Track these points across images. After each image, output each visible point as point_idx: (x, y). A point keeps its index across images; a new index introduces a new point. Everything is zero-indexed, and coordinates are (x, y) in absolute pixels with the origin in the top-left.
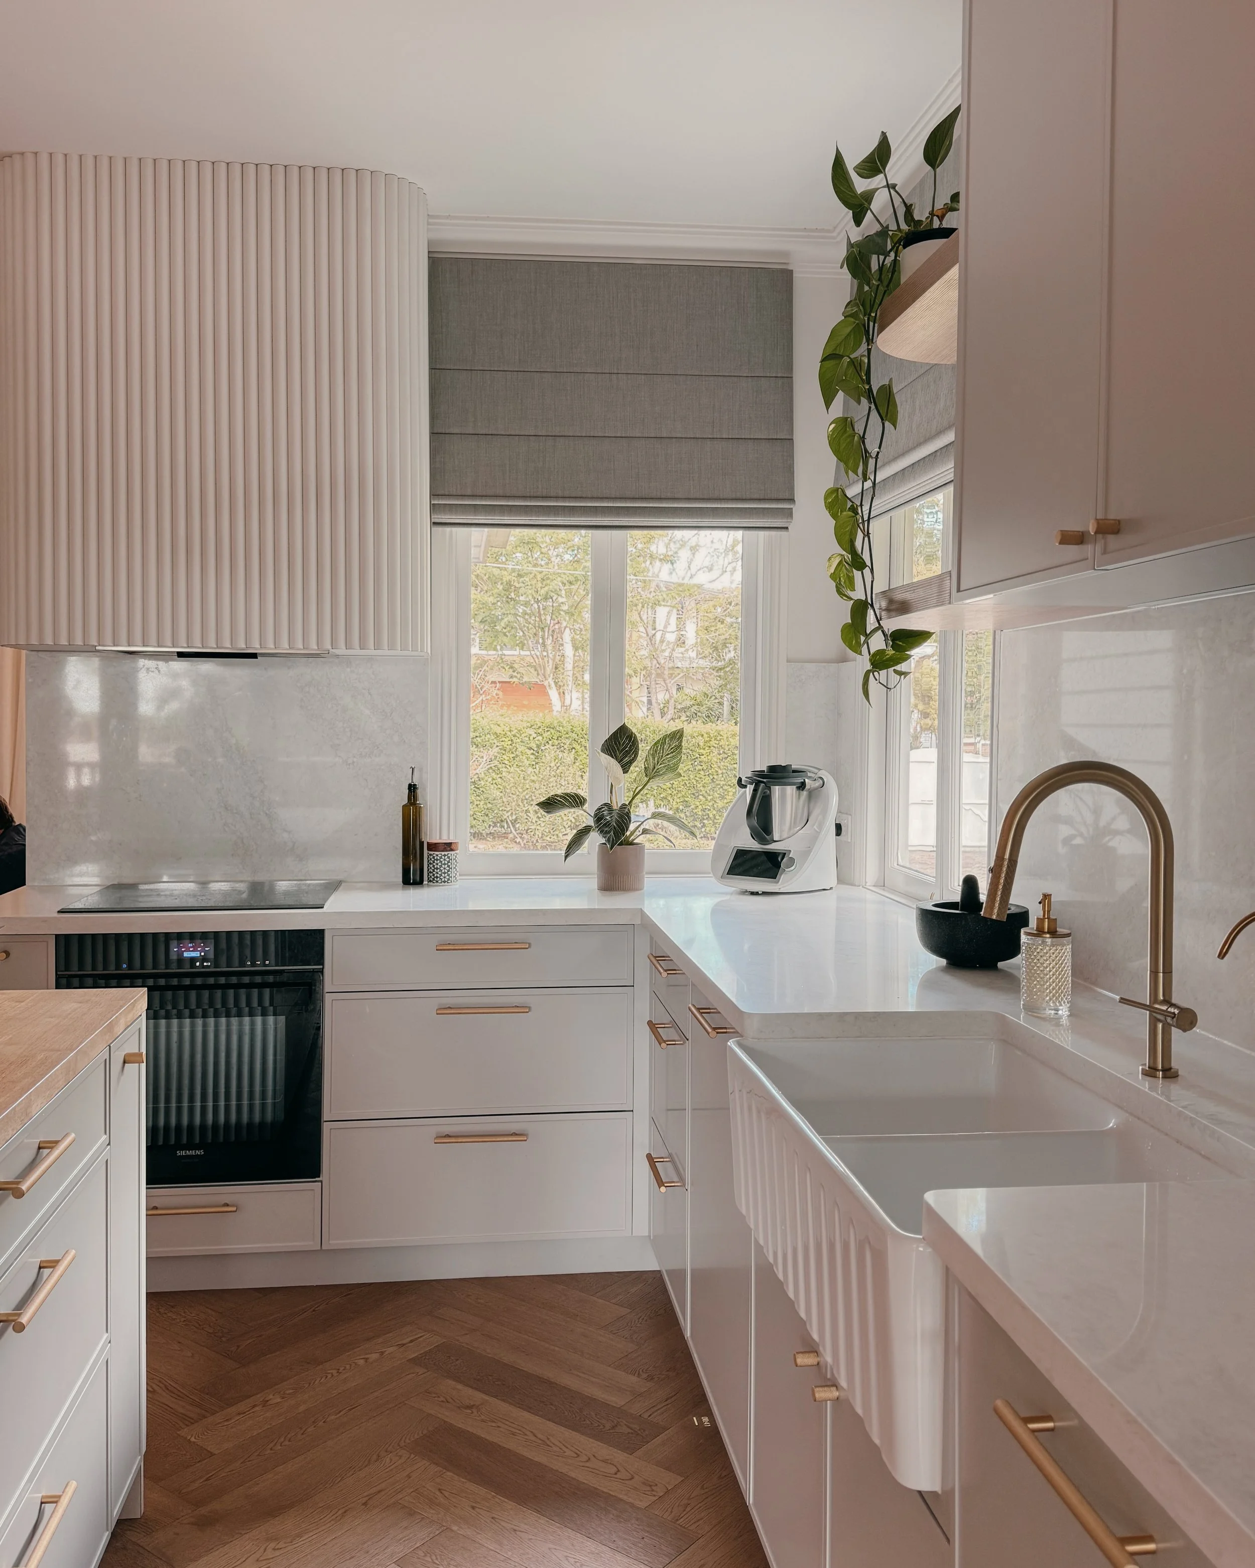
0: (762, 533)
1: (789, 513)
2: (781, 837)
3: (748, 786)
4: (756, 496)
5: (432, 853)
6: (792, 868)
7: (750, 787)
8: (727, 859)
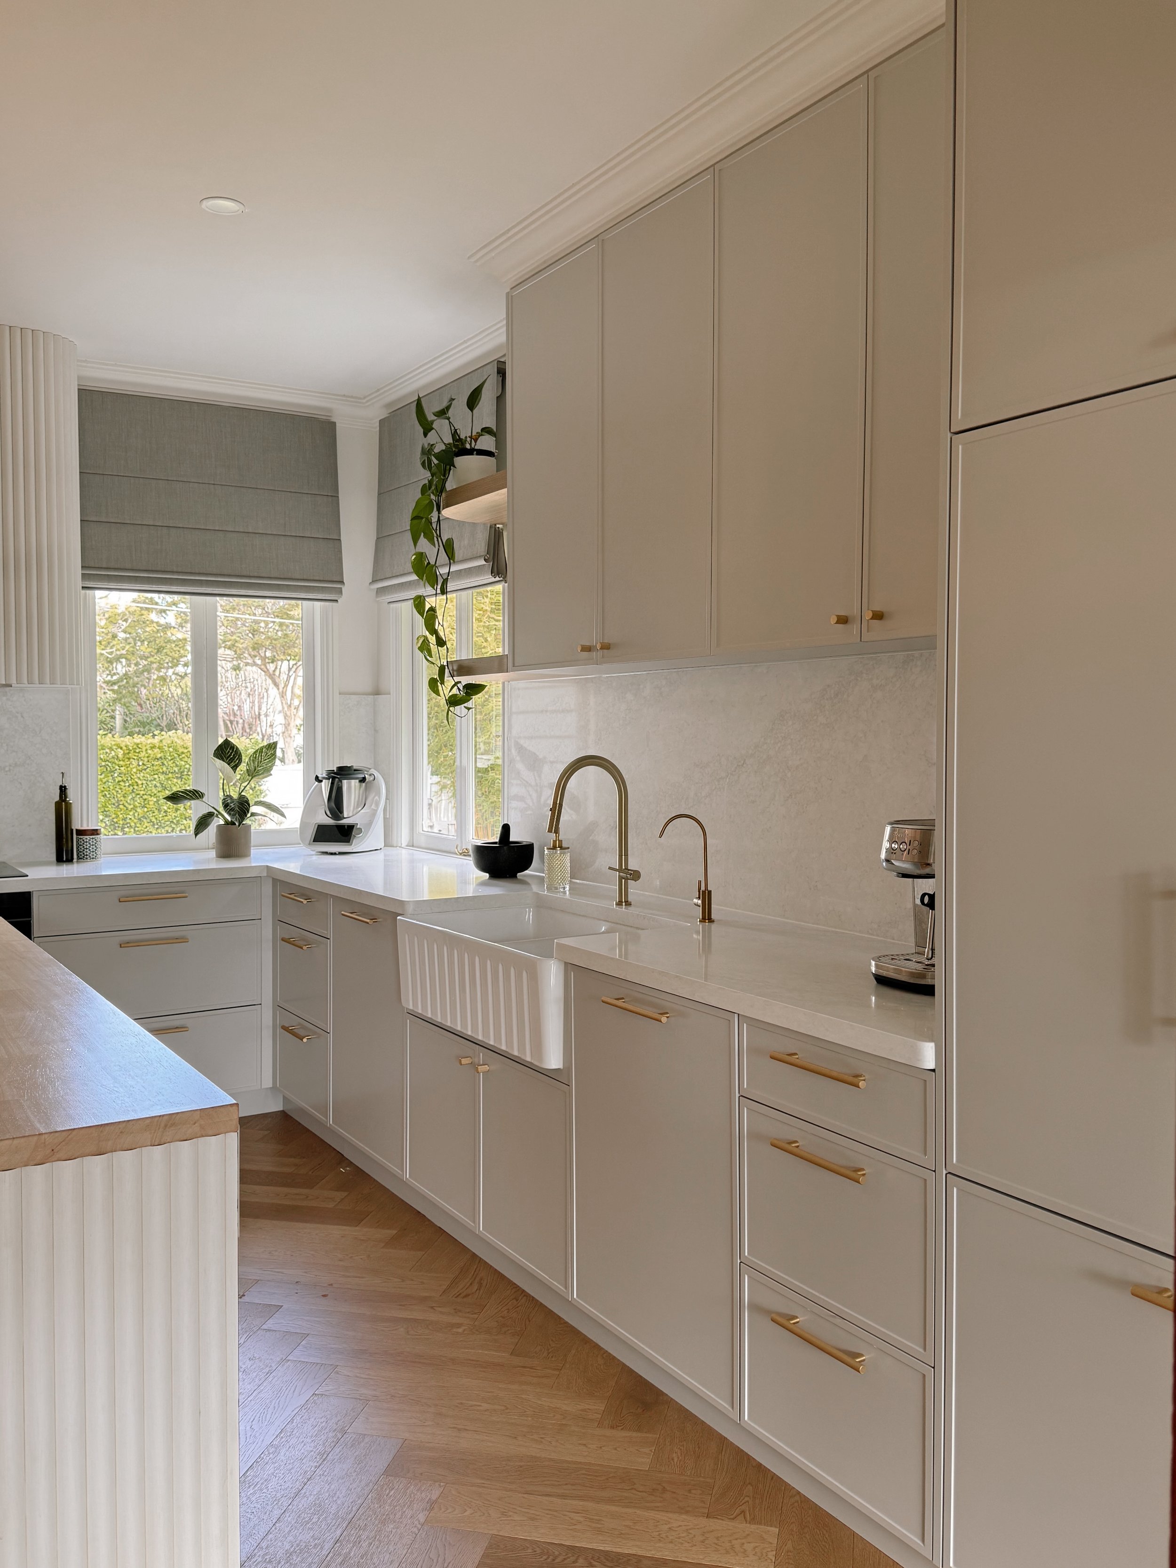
0: (318, 604)
1: (340, 591)
2: (348, 815)
3: (324, 781)
4: (317, 578)
5: (82, 837)
6: (361, 834)
7: (327, 781)
8: (311, 832)
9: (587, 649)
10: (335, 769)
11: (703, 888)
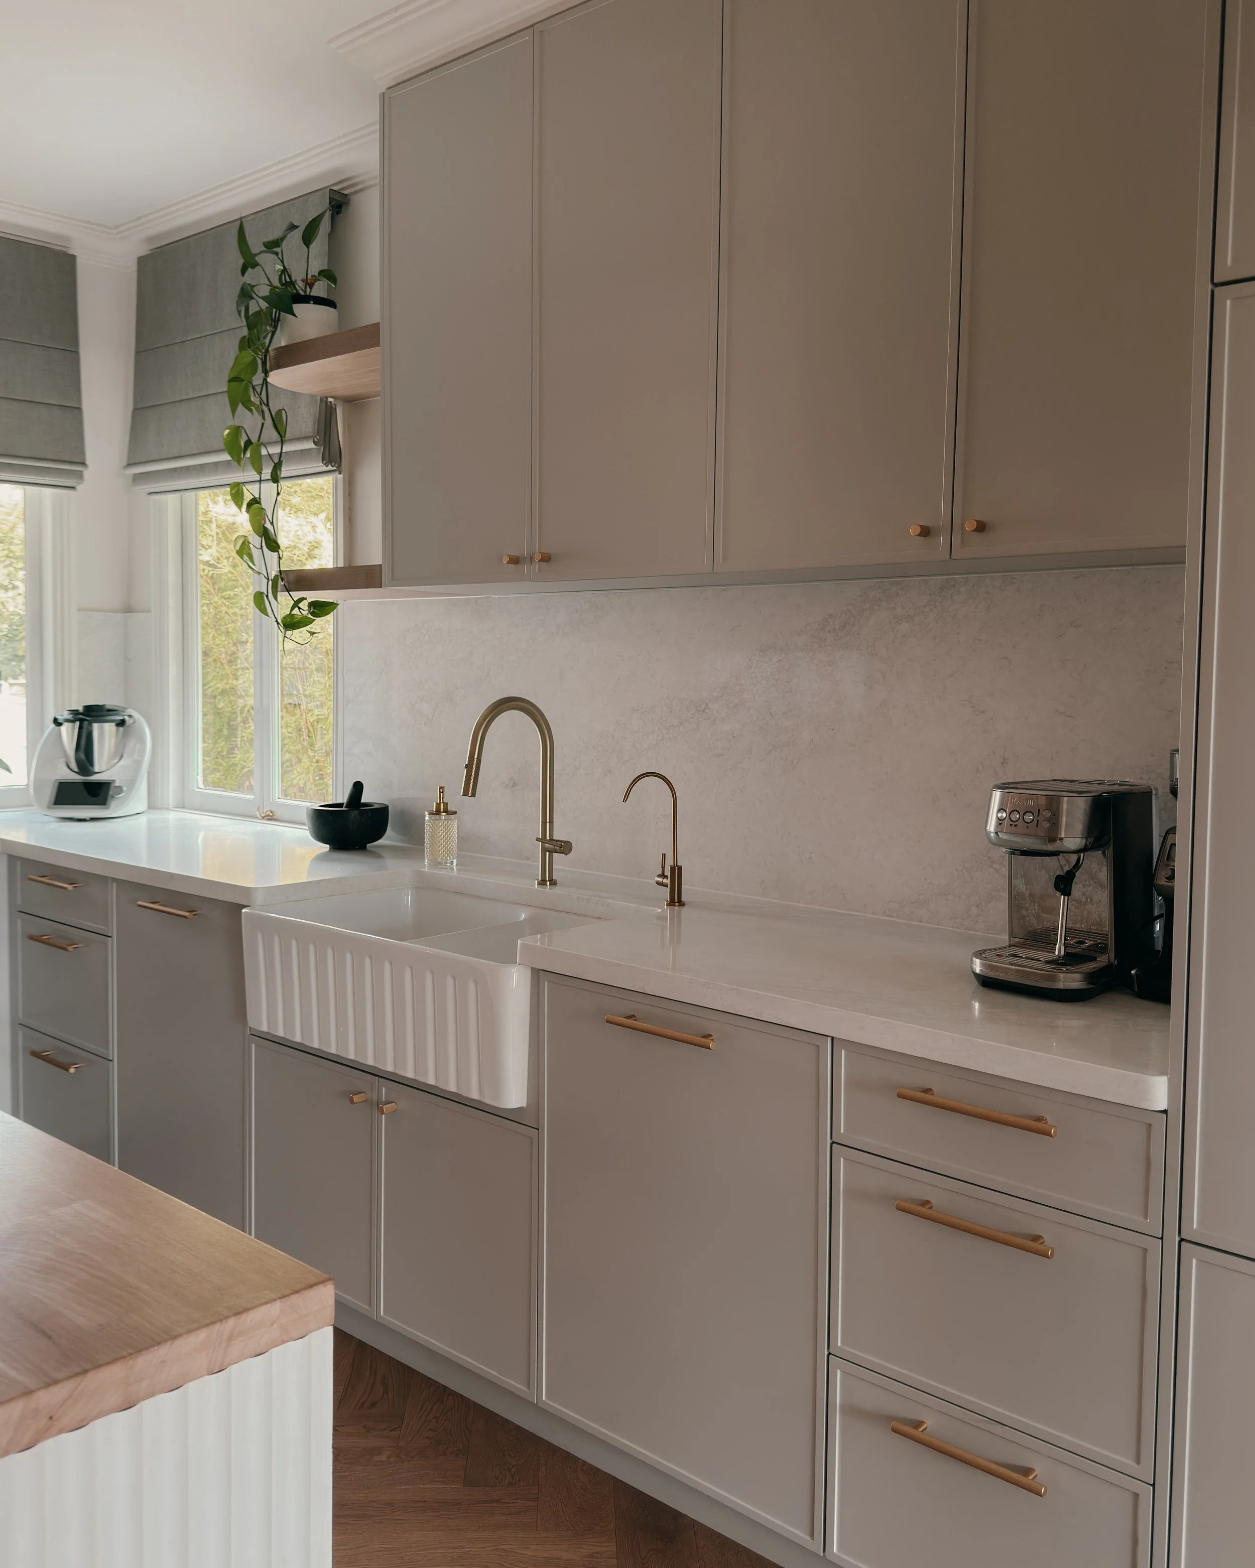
0: (48, 491)
1: (80, 476)
2: (102, 769)
3: (66, 724)
4: (51, 457)
6: (121, 794)
7: (70, 724)
8: (49, 792)
9: (515, 561)
10: (81, 709)
11: (670, 862)
